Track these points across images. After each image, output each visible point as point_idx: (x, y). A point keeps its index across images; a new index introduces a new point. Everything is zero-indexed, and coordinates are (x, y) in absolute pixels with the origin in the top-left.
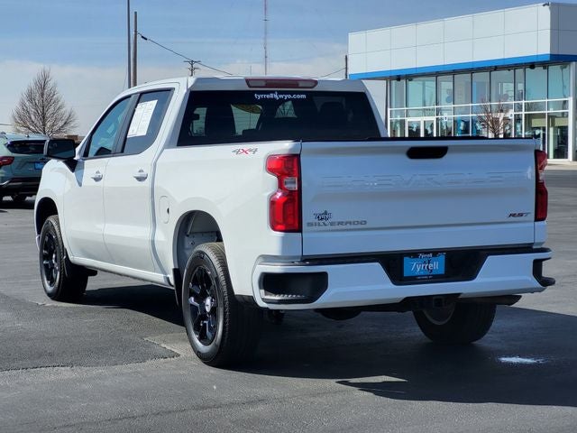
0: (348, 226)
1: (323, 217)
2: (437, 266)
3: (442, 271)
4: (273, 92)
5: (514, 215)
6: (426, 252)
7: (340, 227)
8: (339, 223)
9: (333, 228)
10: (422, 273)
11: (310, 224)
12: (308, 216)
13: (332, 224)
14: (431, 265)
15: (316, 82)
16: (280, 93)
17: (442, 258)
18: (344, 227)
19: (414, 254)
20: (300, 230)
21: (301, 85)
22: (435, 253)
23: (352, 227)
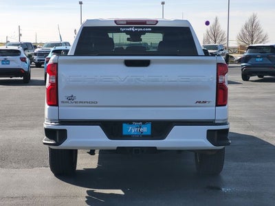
0: (86, 104)
1: (71, 98)
2: (146, 130)
3: (149, 133)
4: (132, 27)
5: (200, 102)
6: (138, 121)
7: (81, 104)
8: (80, 102)
9: (77, 104)
10: (136, 134)
11: (63, 102)
12: (61, 97)
13: (76, 102)
14: (141, 129)
15: (157, 22)
16: (135, 27)
17: (149, 125)
18: (84, 104)
19: (130, 122)
20: (57, 105)
21: (147, 23)
22: (144, 122)
23: (88, 104)
